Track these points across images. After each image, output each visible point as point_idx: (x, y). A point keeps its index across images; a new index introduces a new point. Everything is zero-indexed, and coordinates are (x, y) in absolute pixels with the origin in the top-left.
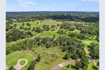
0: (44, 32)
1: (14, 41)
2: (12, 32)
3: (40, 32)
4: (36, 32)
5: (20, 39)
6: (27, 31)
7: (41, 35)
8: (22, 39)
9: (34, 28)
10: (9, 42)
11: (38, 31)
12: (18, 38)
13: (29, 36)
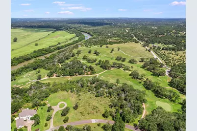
0: (112, 69)
1: (71, 76)
2: (71, 63)
3: (106, 69)
4: (101, 67)
5: (77, 74)
6: (89, 64)
7: (106, 74)
8: (80, 75)
9: (100, 61)
10: (65, 76)
11: (104, 66)
12: (75, 73)
13: (89, 73)
